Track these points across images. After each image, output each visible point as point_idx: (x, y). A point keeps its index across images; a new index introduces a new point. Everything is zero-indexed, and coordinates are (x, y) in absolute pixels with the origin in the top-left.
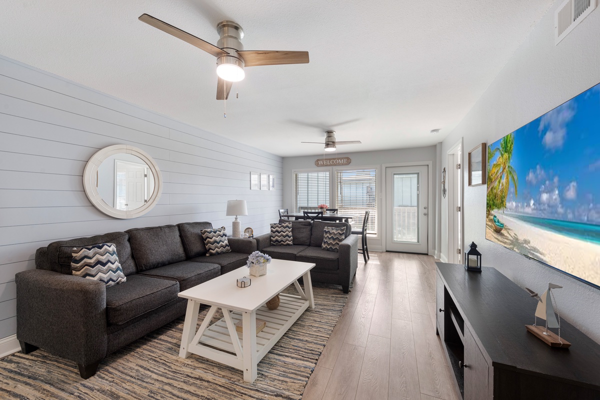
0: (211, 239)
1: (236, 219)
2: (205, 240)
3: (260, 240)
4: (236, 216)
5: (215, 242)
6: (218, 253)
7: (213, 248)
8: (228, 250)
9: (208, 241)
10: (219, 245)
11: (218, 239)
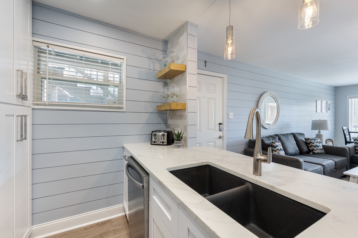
0: (314, 144)
1: (319, 132)
2: (309, 144)
3: (351, 148)
4: (319, 130)
5: (316, 146)
6: (318, 153)
7: (316, 150)
8: (323, 152)
9: (312, 145)
10: (319, 148)
11: (318, 144)
